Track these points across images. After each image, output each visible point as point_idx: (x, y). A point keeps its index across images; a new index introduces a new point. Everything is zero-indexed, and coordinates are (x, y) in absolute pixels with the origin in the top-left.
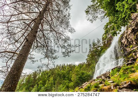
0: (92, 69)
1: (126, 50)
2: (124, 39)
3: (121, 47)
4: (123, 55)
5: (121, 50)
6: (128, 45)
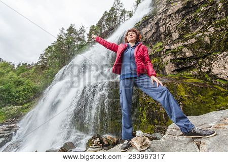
6: (153, 41)
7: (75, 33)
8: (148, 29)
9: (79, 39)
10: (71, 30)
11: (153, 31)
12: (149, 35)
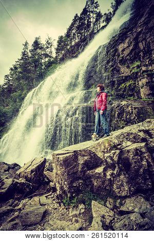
0: (15, 102)
1: (118, 71)
2: (127, 41)
3: (108, 62)
4: (107, 81)
5: (106, 69)
6: (130, 60)
7: (41, 48)
8: (126, 45)
9: (46, 55)
10: (36, 44)
11: (131, 48)
12: (126, 52)
